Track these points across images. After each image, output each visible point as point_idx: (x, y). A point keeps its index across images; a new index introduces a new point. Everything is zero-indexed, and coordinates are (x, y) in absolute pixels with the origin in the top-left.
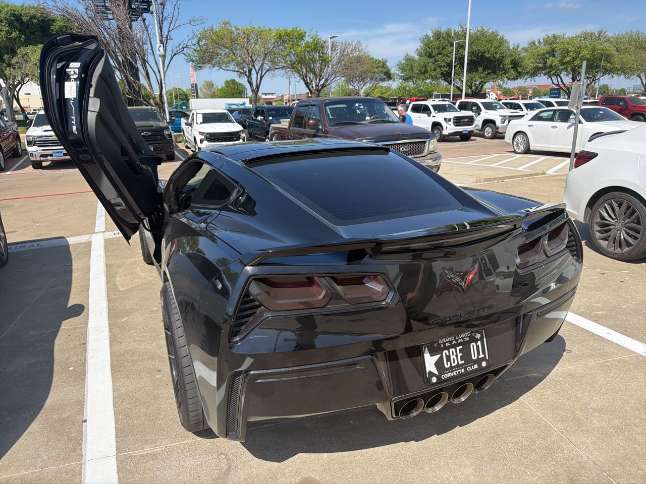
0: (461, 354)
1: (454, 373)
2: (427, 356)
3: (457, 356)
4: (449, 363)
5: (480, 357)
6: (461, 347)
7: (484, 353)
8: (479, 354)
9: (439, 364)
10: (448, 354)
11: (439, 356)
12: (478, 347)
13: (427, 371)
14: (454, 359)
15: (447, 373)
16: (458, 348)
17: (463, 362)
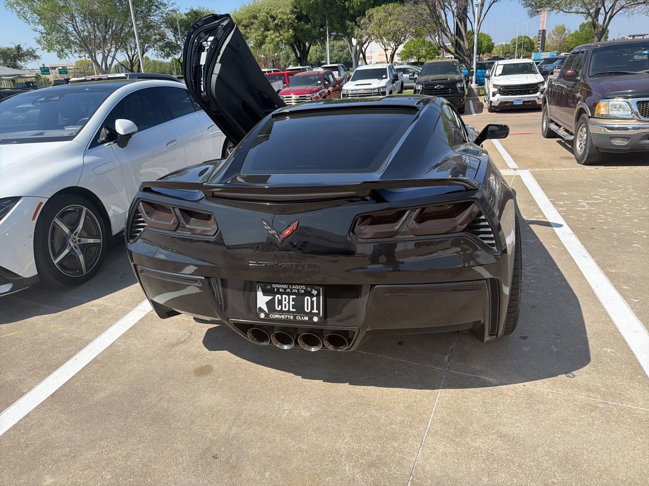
0: (294, 303)
1: (283, 317)
2: (260, 294)
3: (289, 303)
4: (280, 306)
5: (313, 311)
6: (294, 297)
7: (318, 309)
8: (312, 308)
9: (270, 304)
10: (280, 298)
11: (271, 297)
12: (312, 302)
13: (258, 307)
14: (285, 304)
15: (275, 314)
16: (291, 297)
17: (295, 310)
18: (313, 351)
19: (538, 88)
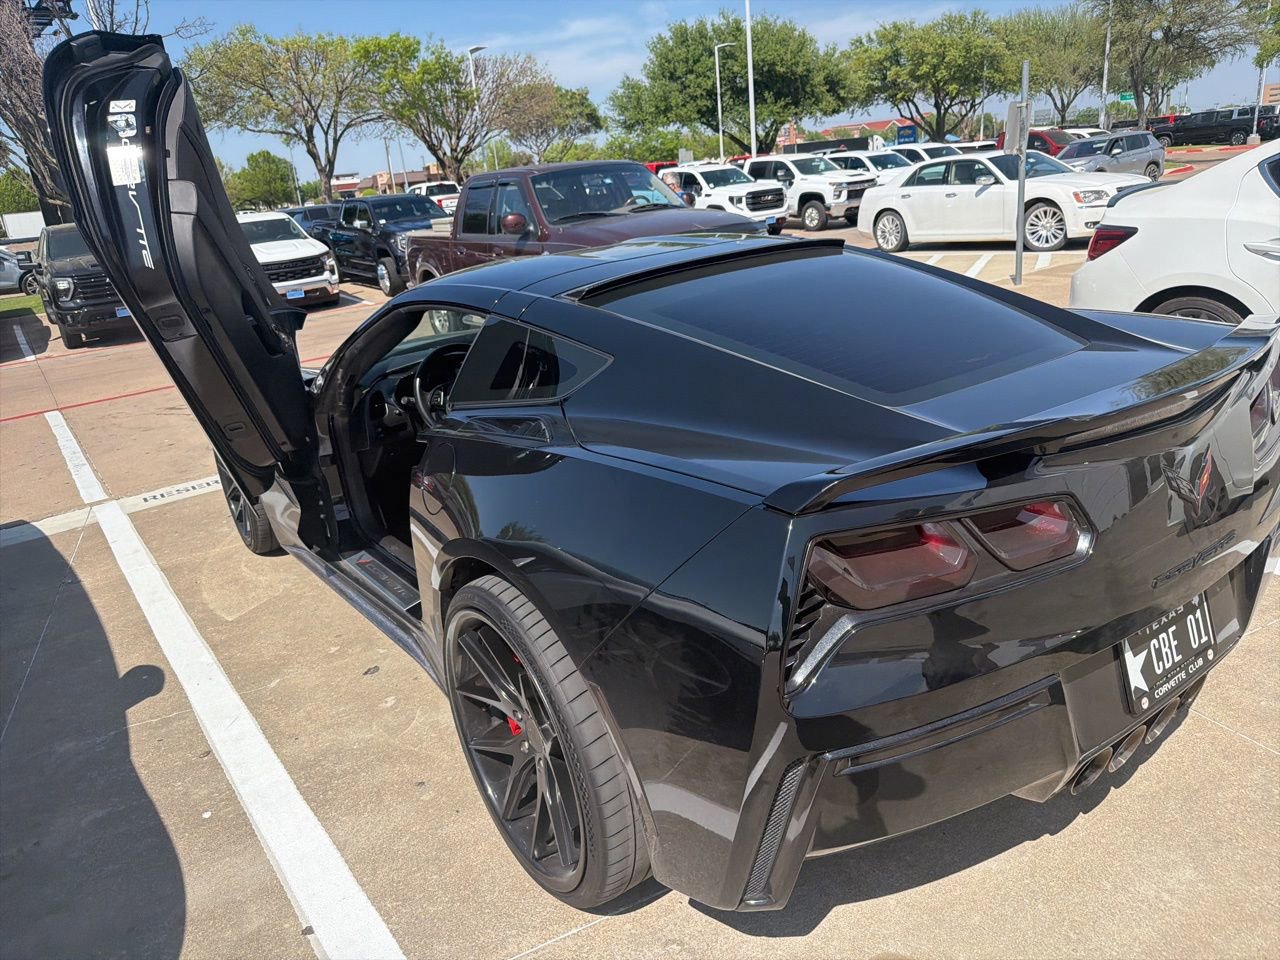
0: (1176, 642)
1: (1172, 683)
2: (1128, 655)
3: (1170, 647)
4: (1161, 663)
5: (1202, 641)
6: (1174, 628)
7: (1207, 634)
8: (1200, 637)
9: (1147, 670)
10: (1157, 647)
11: (1145, 652)
12: (1197, 621)
13: (1133, 689)
14: (1167, 653)
15: (1161, 685)
16: (1171, 630)
17: (1180, 657)
18: (1159, 733)
19: (324, 263)
